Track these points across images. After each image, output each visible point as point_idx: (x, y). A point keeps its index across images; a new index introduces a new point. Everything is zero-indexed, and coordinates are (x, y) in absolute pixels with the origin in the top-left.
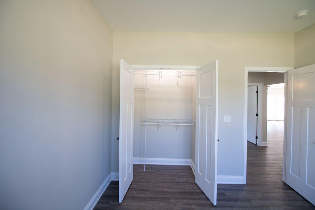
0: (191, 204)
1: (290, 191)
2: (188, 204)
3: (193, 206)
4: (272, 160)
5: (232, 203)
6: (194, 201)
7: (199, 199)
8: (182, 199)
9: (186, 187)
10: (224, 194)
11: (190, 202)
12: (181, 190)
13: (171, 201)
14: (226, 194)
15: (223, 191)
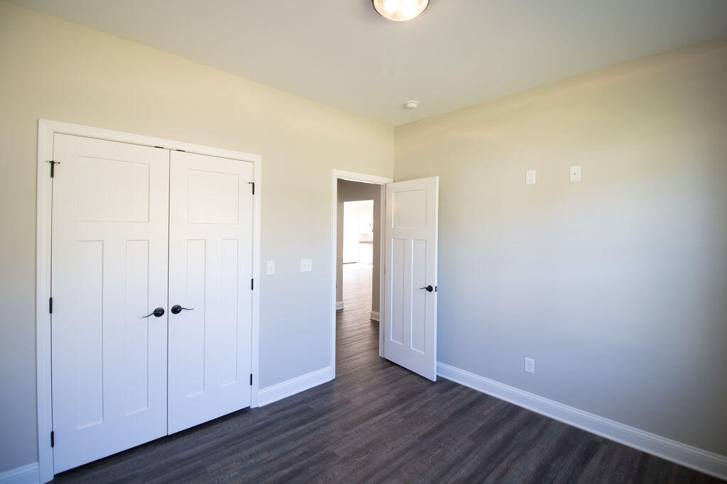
0: (258, 453)
1: (392, 368)
2: (251, 456)
3: (261, 456)
4: (358, 329)
5: (326, 417)
6: (260, 446)
7: (268, 438)
8: (231, 454)
9: (230, 428)
10: (309, 409)
11: (254, 451)
12: (222, 438)
13: (209, 469)
14: (312, 407)
15: (305, 405)
